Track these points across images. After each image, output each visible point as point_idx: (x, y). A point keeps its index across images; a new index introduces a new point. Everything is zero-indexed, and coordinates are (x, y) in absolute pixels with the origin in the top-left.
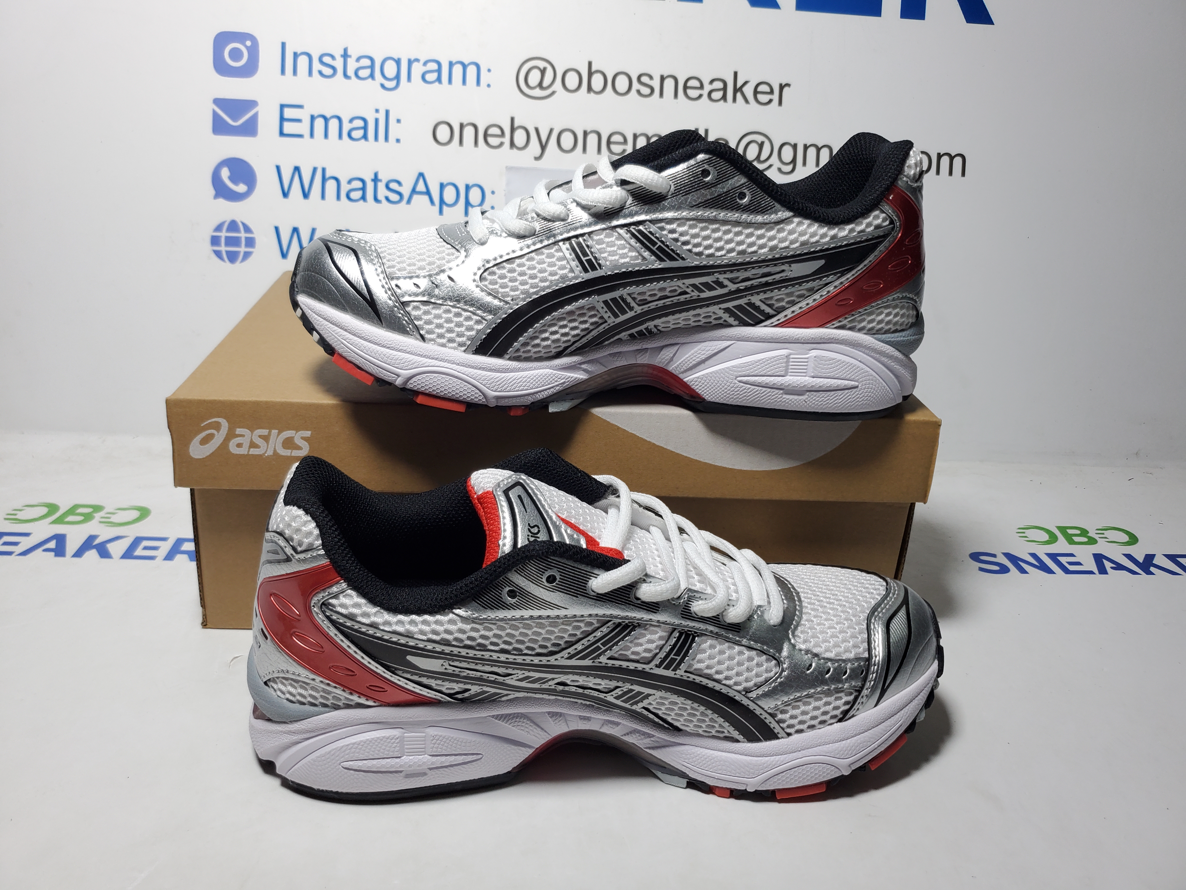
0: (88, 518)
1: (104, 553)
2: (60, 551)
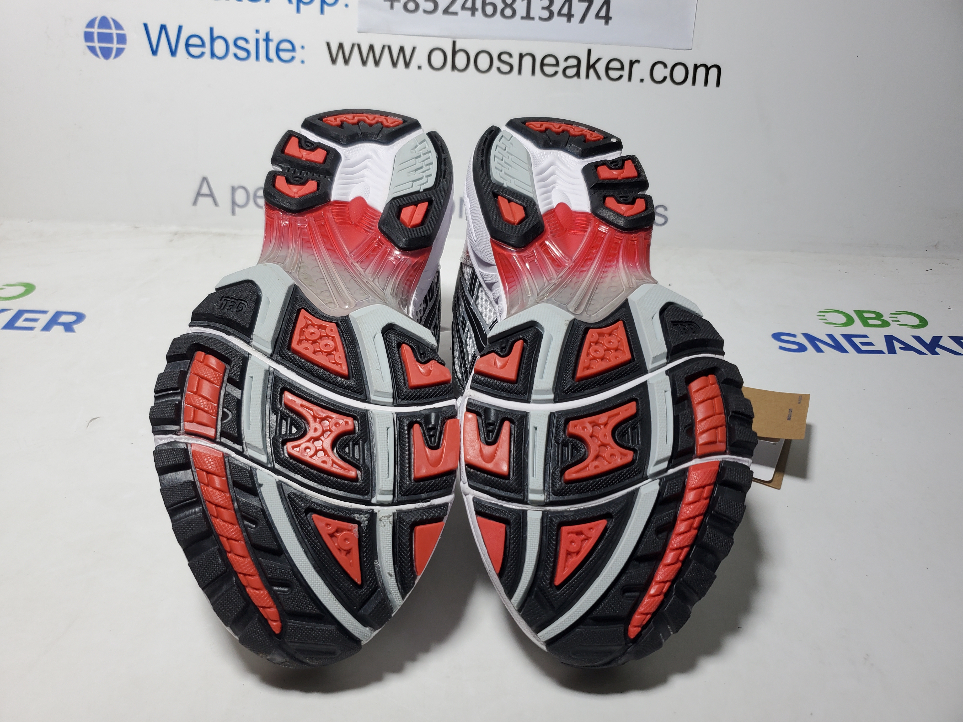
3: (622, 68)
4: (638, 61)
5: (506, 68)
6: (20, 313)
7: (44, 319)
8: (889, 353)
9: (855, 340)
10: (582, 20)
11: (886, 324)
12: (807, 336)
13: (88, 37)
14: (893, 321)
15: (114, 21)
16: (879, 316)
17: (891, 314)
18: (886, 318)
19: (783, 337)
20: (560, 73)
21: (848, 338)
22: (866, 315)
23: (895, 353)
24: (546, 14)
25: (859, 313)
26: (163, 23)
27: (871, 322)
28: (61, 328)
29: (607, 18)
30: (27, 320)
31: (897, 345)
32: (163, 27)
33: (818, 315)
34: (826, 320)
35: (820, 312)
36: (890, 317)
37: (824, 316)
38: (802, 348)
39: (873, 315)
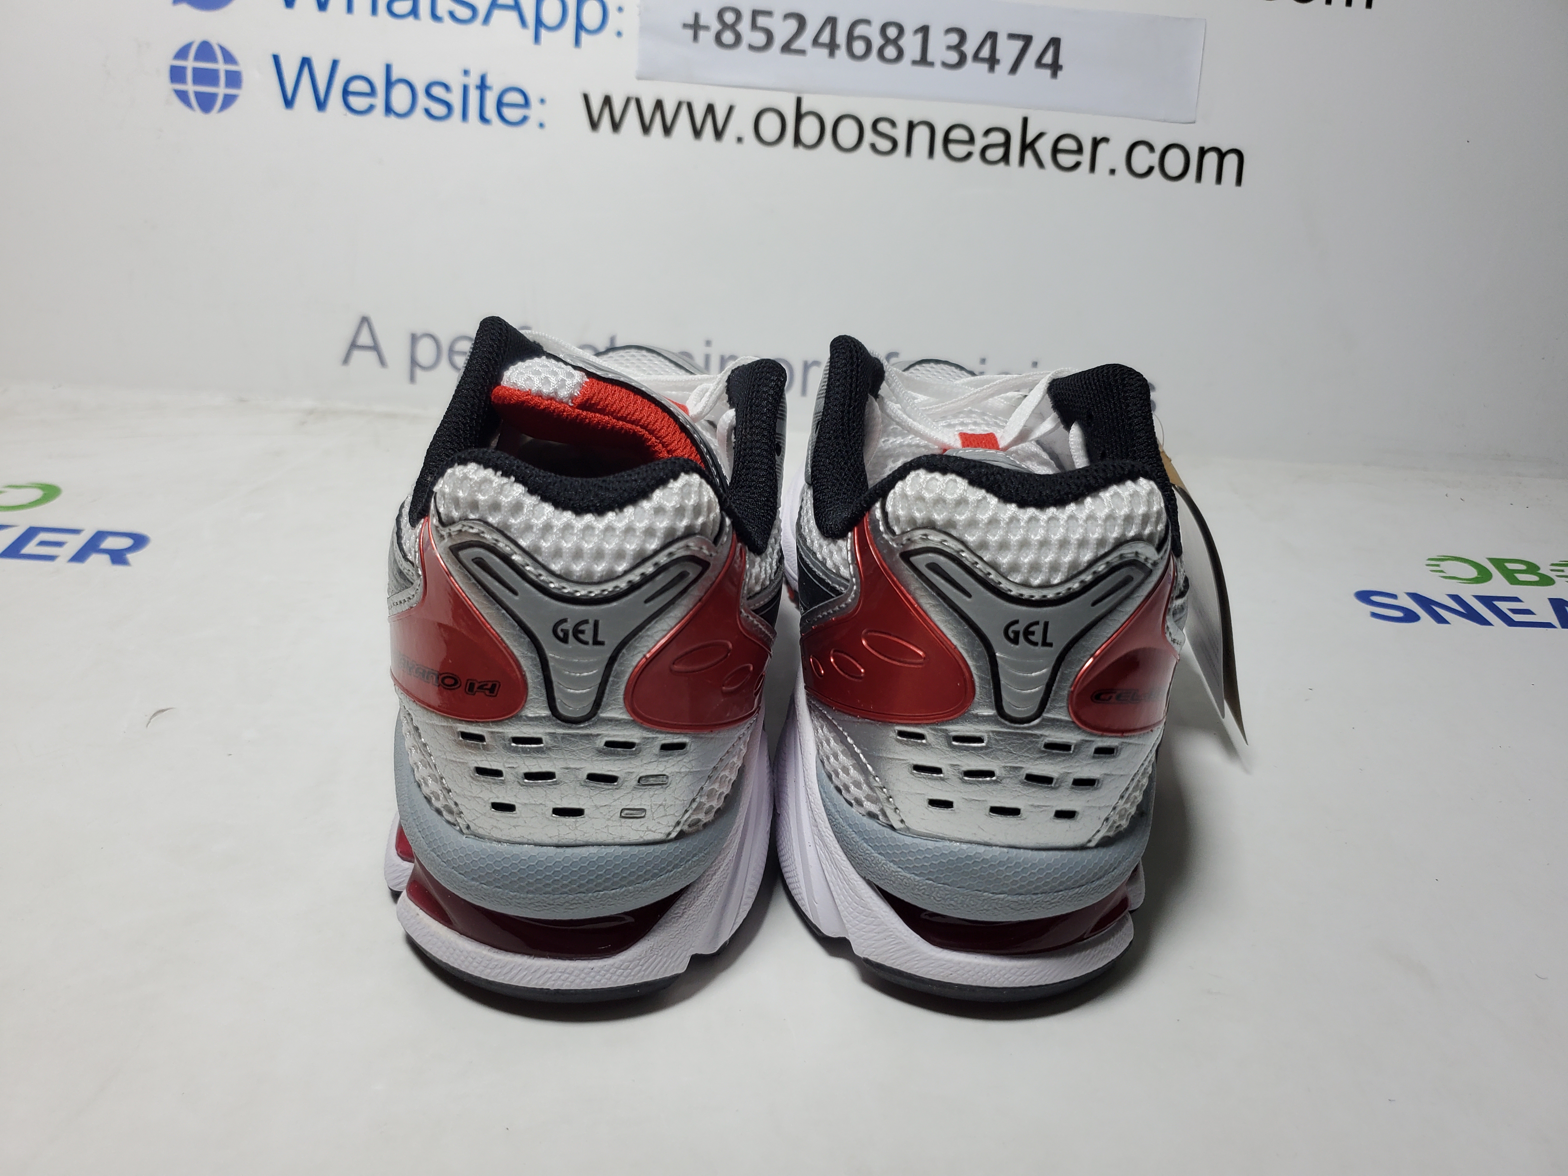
3: (1080, 150)
4: (1105, 140)
5: (885, 145)
6: (31, 533)
7: (75, 543)
9: (1499, 604)
10: (1014, 69)
11: (1546, 581)
12: (1415, 597)
13: (177, 74)
14: (1558, 576)
15: (223, 49)
16: (1532, 568)
17: (1552, 565)
18: (1545, 570)
19: (1375, 598)
20: (976, 156)
21: (1487, 601)
22: (1511, 566)
24: (953, 57)
25: (1499, 563)
26: (307, 55)
27: (1521, 576)
28: (106, 558)
29: (1055, 68)
30: (43, 543)
32: (306, 62)
33: (1428, 565)
34: (1442, 571)
35: (1429, 559)
36: (1552, 570)
37: (1438, 565)
38: (1410, 617)
39: (1523, 567)
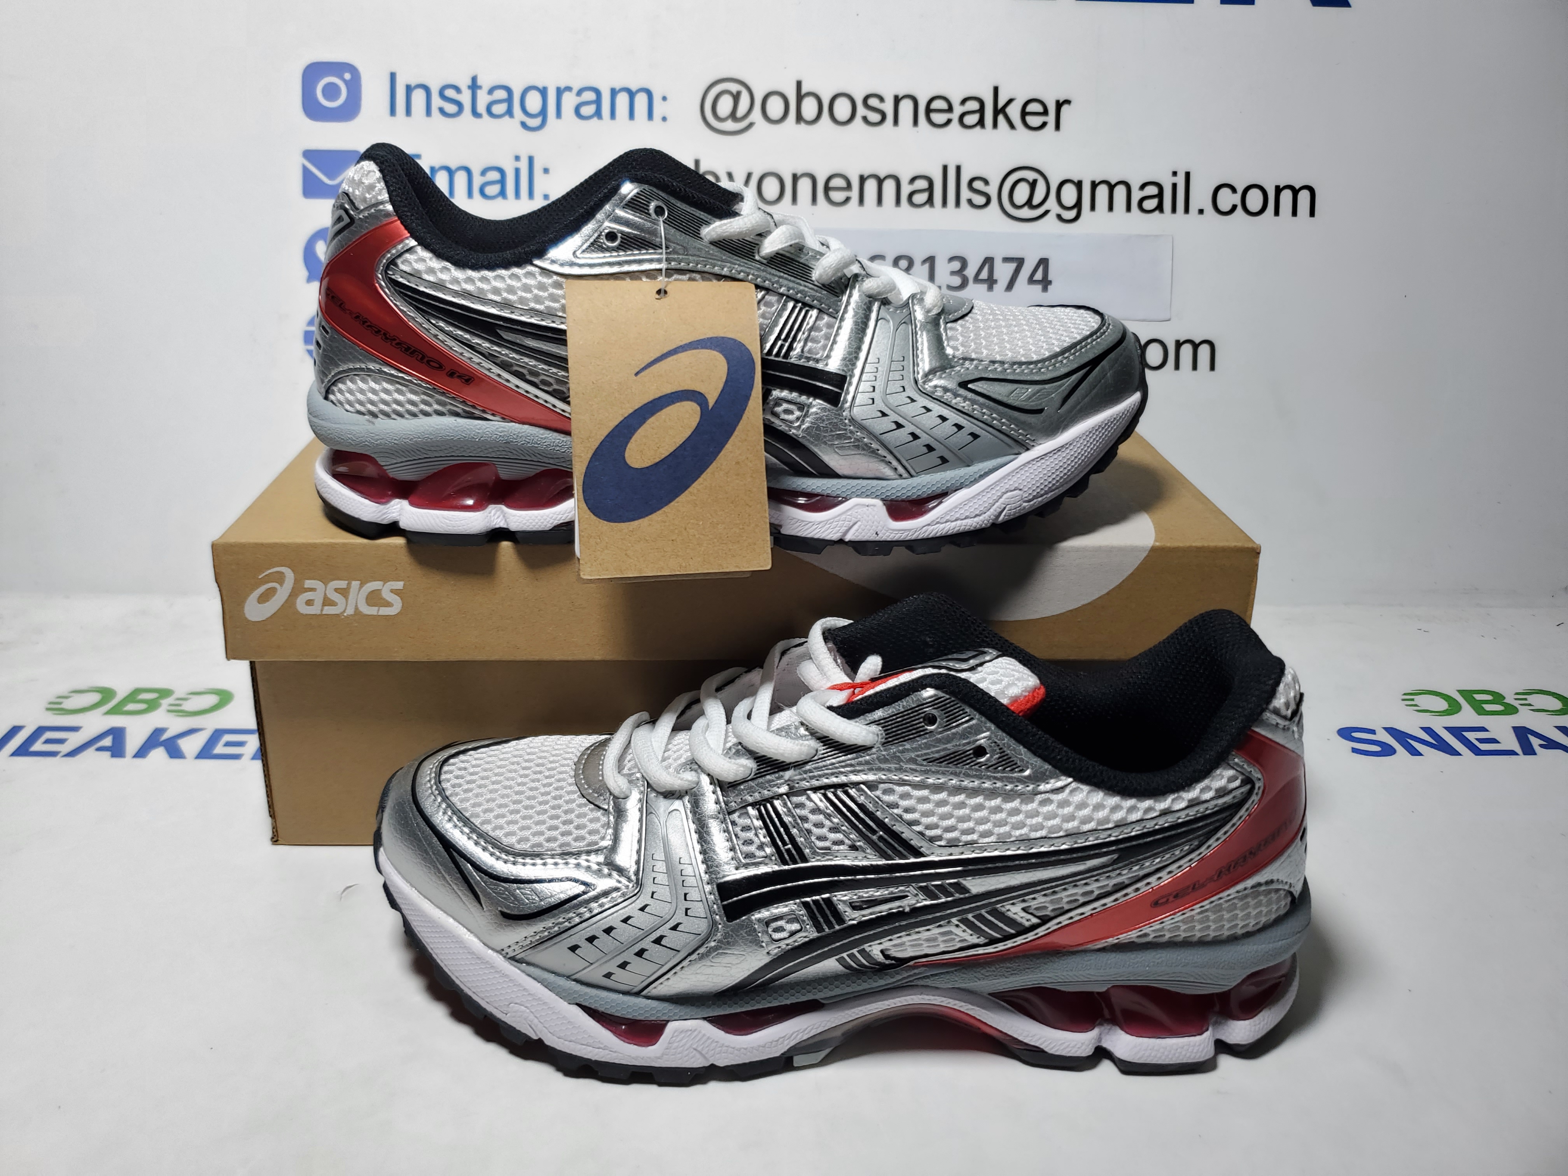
0: (152, 706)
1: (175, 752)
2: (117, 750)
8: (1525, 753)
9: (1468, 735)
10: (1010, 286)
11: (1510, 710)
12: (1392, 731)
14: (1521, 705)
16: (1498, 698)
17: (1517, 694)
18: (1510, 700)
19: (1355, 734)
21: (1456, 732)
22: (1478, 697)
23: (1535, 754)
24: (957, 281)
25: (1467, 694)
27: (1488, 707)
29: (1045, 283)
31: (1535, 742)
33: (1403, 700)
34: (1416, 705)
35: (1405, 694)
36: (1516, 699)
37: (1413, 700)
38: (1387, 751)
39: (1489, 698)
